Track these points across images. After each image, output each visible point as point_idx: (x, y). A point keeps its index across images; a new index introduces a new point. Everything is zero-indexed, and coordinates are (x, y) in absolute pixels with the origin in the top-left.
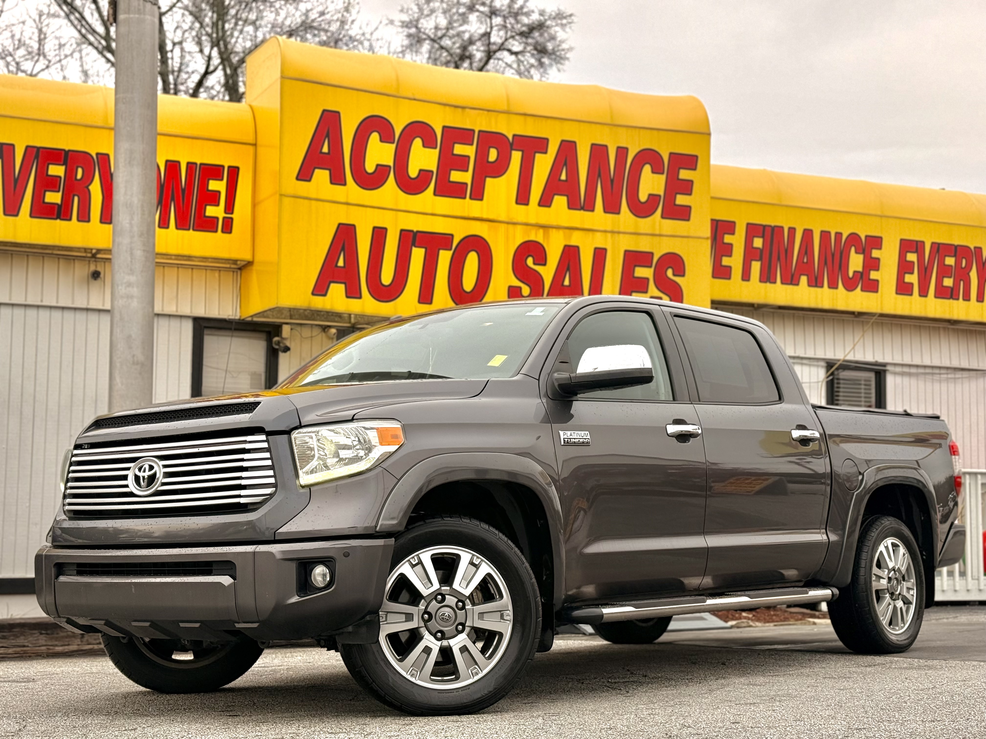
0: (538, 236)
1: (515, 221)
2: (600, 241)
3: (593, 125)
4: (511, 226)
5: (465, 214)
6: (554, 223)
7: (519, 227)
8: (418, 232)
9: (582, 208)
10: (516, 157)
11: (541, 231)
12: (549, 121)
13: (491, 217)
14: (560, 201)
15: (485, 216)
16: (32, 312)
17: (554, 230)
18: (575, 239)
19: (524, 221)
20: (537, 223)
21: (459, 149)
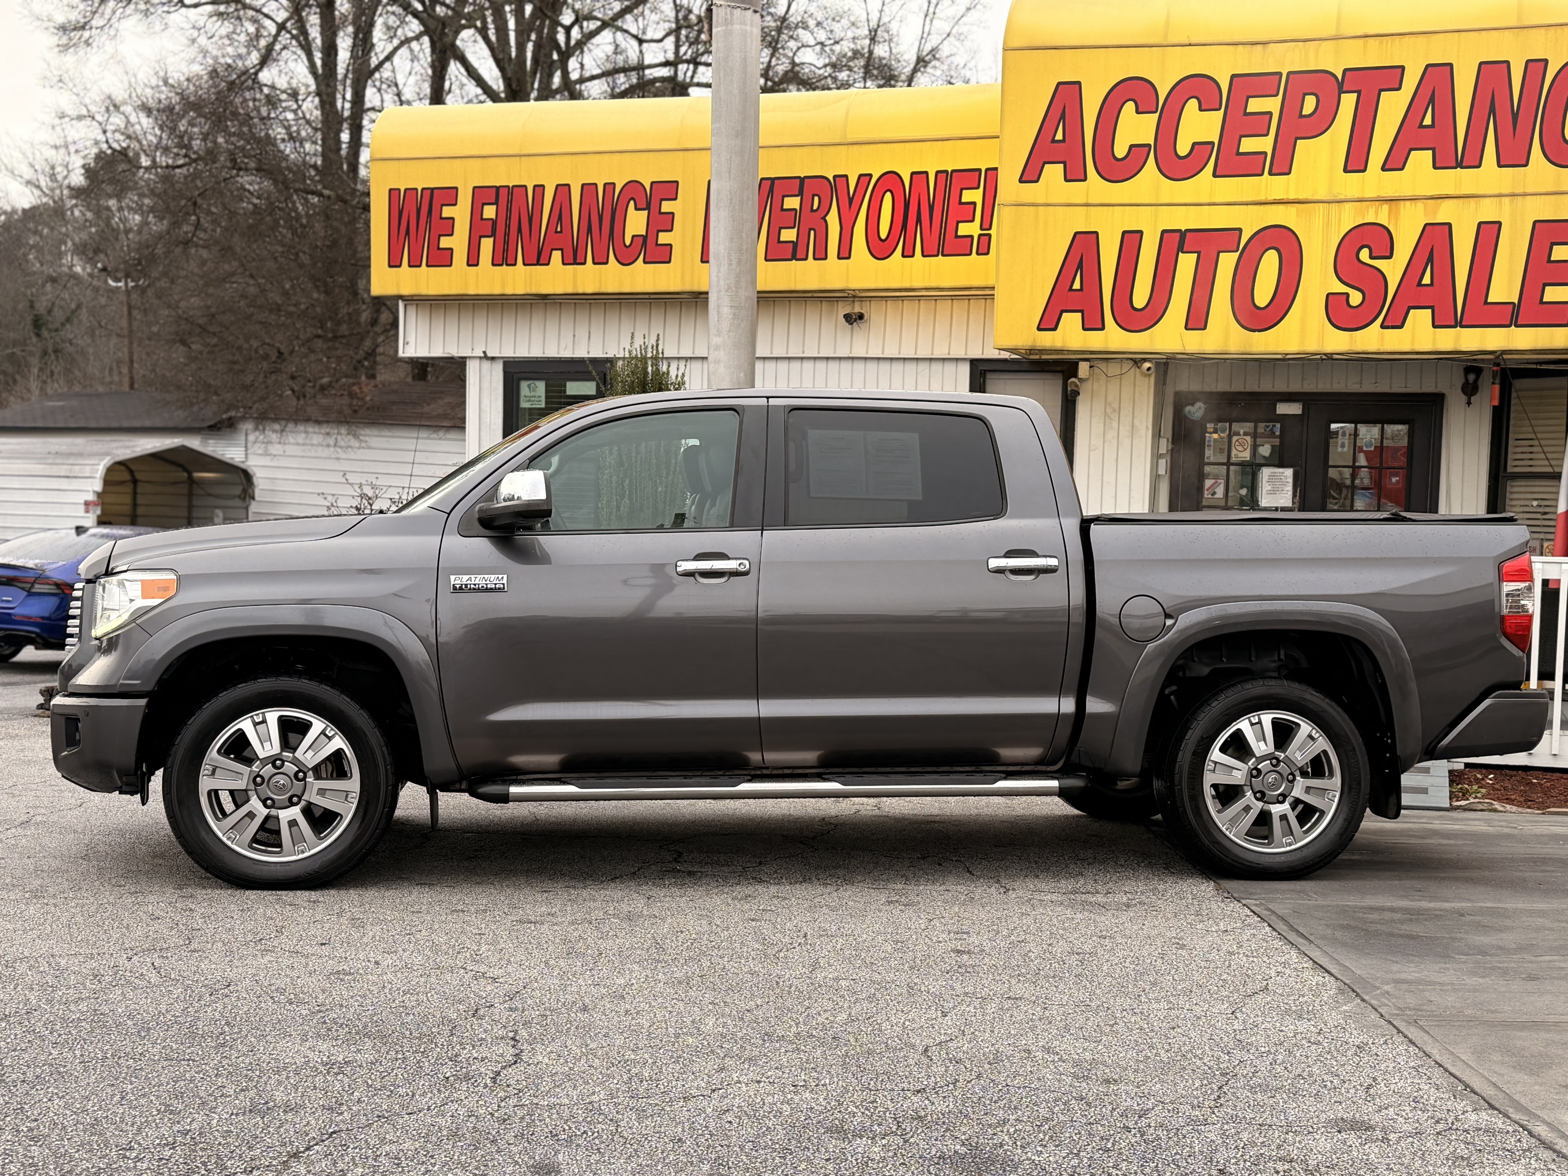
0: (1382, 216)
1: (1342, 197)
2: (1488, 212)
3: (1484, 33)
4: (1334, 206)
5: (1262, 198)
6: (1409, 193)
7: (1348, 206)
8: (1187, 231)
9: (1459, 165)
10: (1348, 101)
11: (1386, 207)
12: (1407, 39)
13: (1301, 196)
14: (1421, 159)
15: (1292, 196)
16: (796, 365)
17: (1408, 203)
18: (1443, 213)
19: (1357, 195)
20: (1379, 196)
21: (1255, 105)
